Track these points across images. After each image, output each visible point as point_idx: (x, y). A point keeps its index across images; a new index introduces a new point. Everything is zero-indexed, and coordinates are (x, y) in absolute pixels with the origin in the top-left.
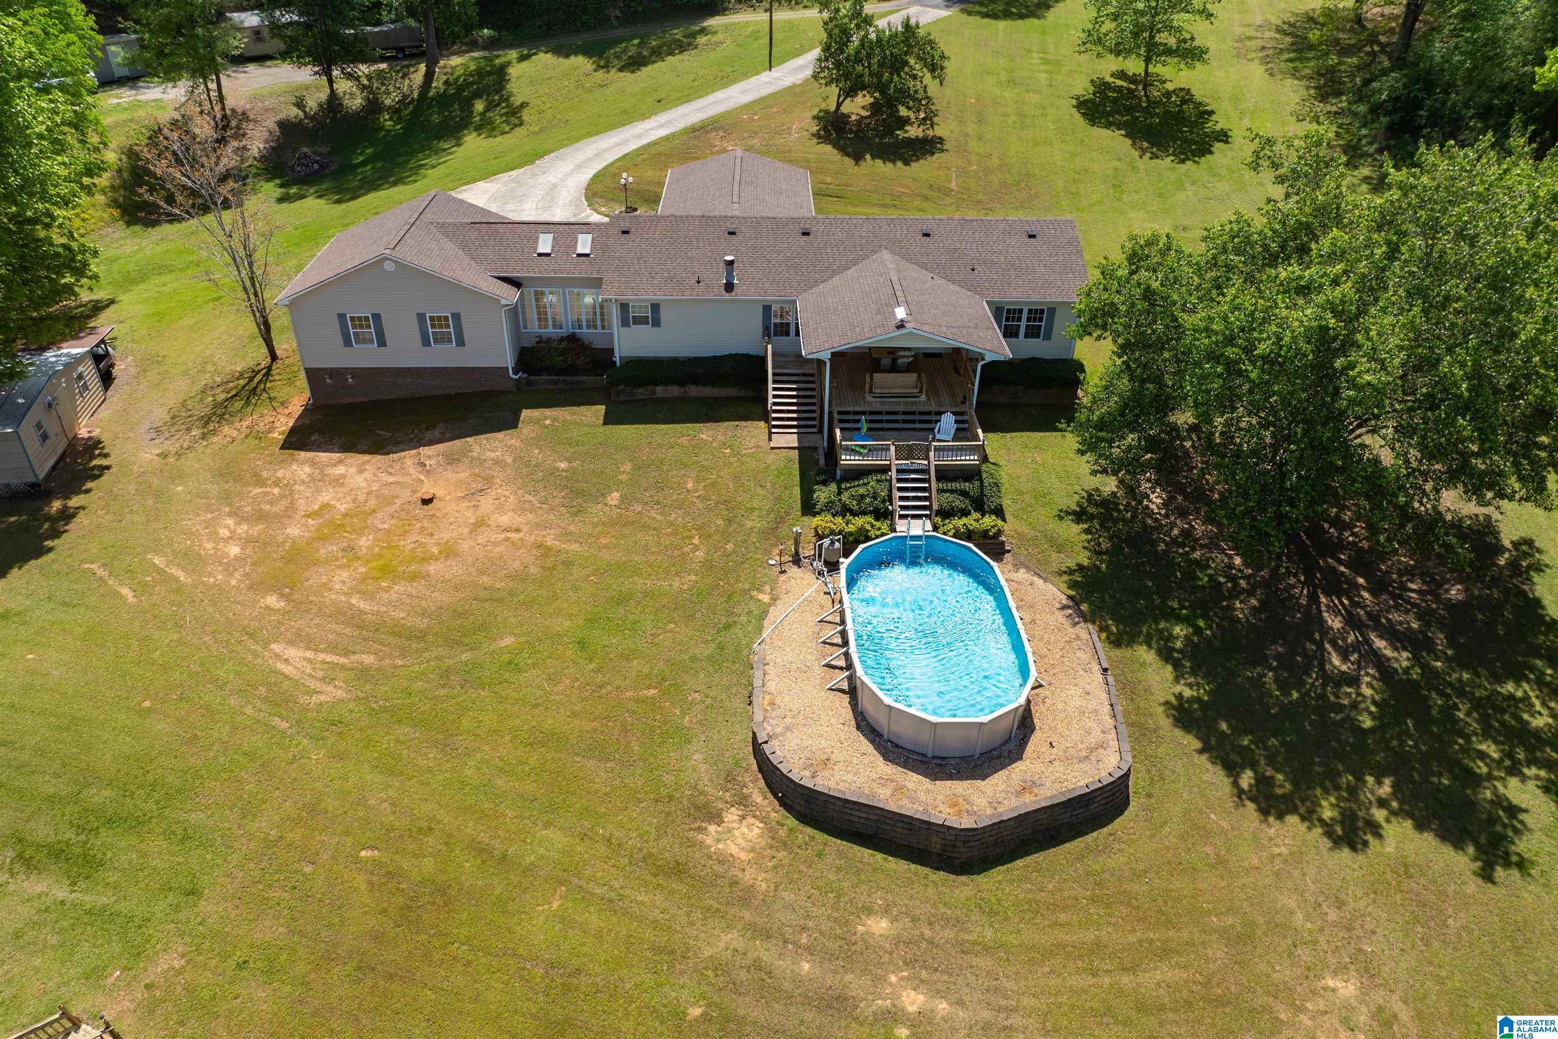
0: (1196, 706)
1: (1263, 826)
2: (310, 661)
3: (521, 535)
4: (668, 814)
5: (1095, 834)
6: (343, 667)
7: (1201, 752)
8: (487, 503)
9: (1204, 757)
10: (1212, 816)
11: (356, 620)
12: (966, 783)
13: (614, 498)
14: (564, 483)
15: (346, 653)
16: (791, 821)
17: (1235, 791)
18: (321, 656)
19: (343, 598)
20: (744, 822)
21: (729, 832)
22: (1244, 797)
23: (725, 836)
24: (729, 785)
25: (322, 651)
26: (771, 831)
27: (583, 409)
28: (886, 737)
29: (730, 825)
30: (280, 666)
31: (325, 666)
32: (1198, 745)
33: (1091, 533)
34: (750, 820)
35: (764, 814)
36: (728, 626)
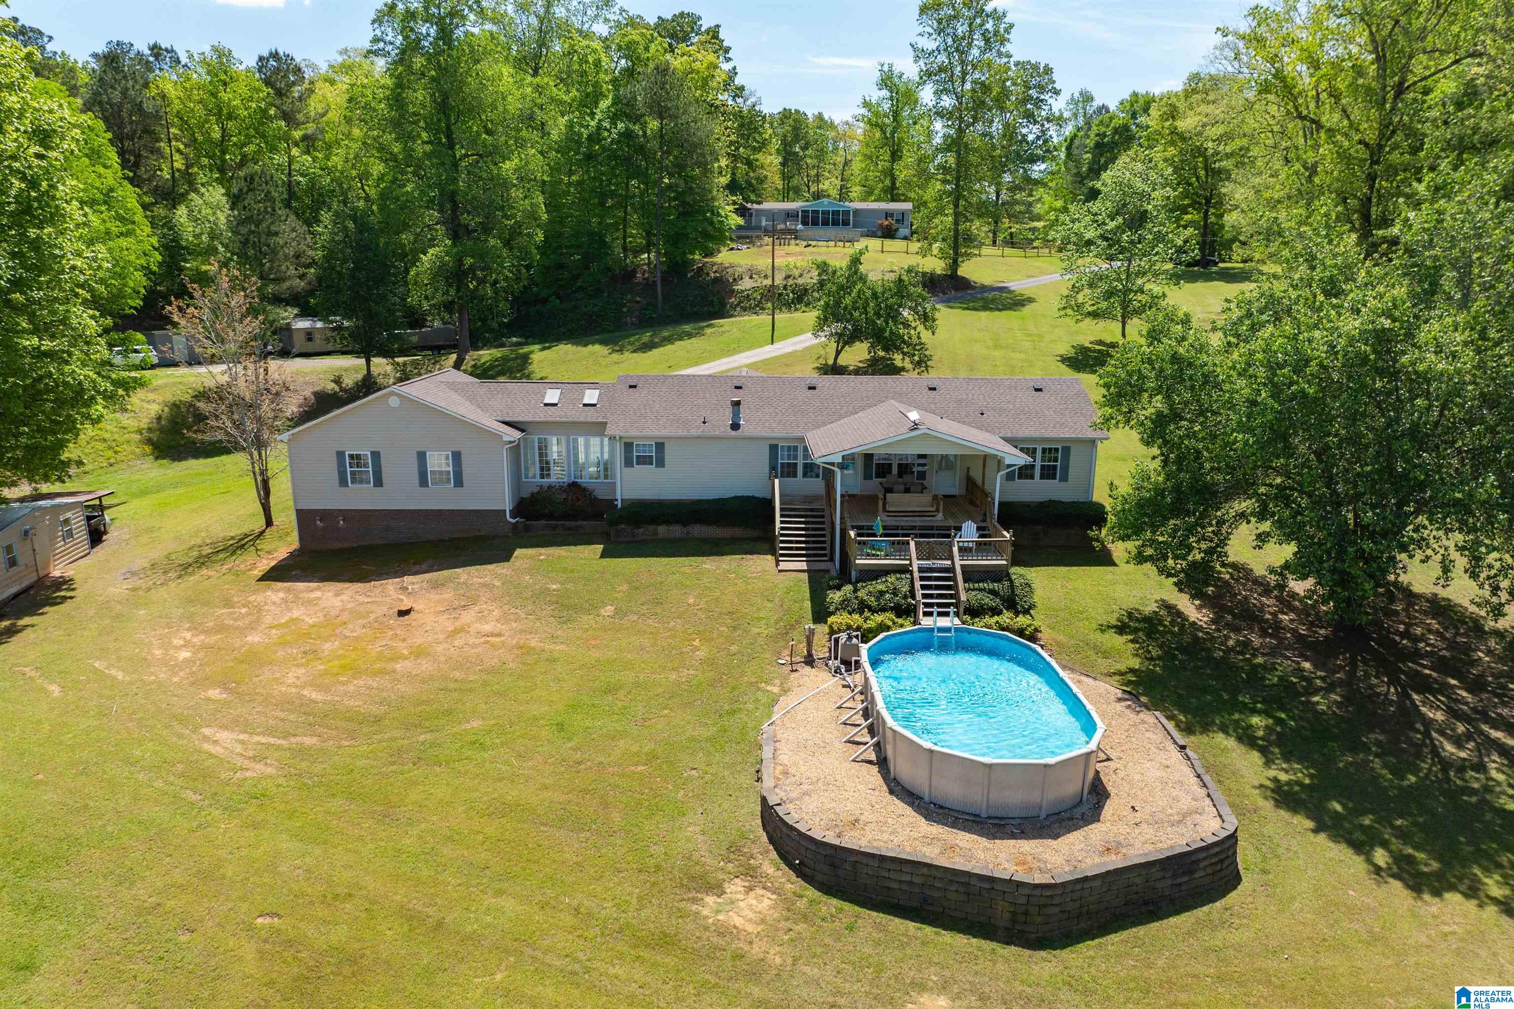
0: (1297, 788)
1: (1419, 903)
2: (242, 742)
3: (503, 639)
4: (654, 884)
5: (1206, 909)
6: (279, 748)
7: (1316, 831)
8: (468, 617)
9: (1322, 837)
10: (1351, 893)
11: (304, 707)
12: (1034, 843)
13: (609, 610)
14: (554, 599)
15: (286, 735)
16: (812, 893)
17: (1371, 868)
18: (257, 738)
19: (294, 690)
20: (752, 894)
21: (732, 903)
22: (1383, 874)
23: (728, 908)
24: (732, 856)
25: (258, 734)
26: (786, 903)
27: (580, 548)
28: (926, 799)
29: (734, 896)
30: (206, 746)
31: (259, 747)
32: (1310, 824)
33: (1137, 642)
34: (759, 891)
35: (777, 885)
36: (733, 712)
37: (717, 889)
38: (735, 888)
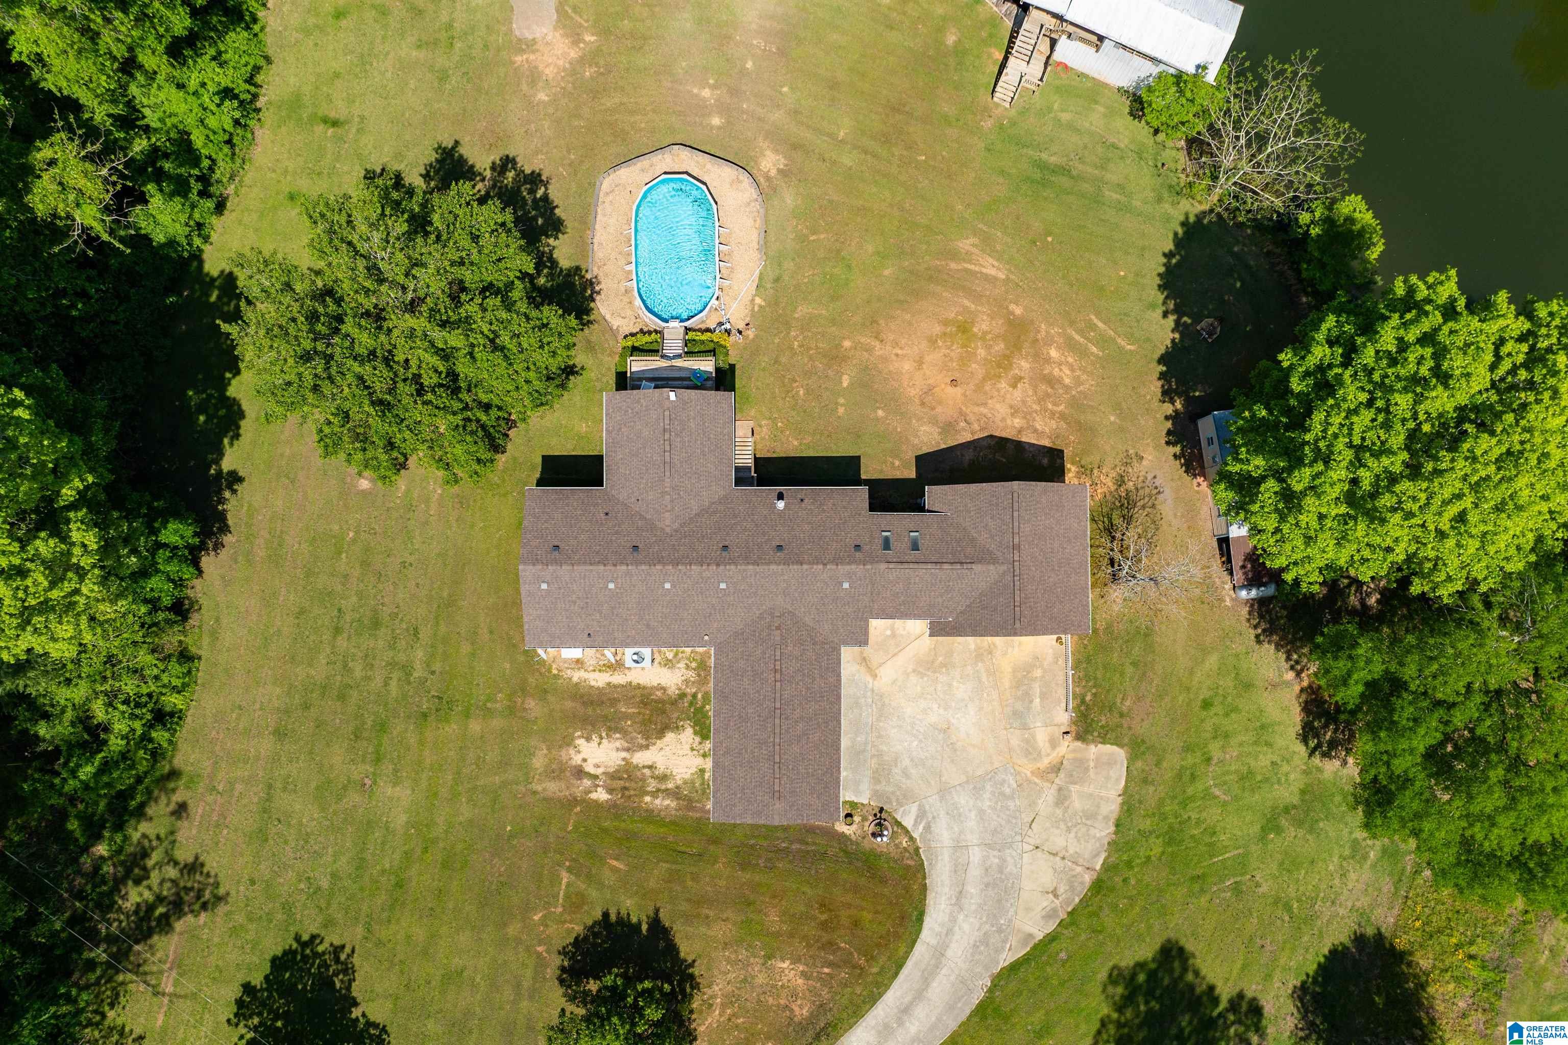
0: (550, 234)
1: (542, 167)
2: (982, 266)
3: (894, 352)
6: (965, 261)
7: (557, 207)
8: (919, 382)
9: (557, 204)
10: (563, 172)
11: (968, 293)
17: (548, 186)
19: (979, 309)
22: (545, 183)
25: (979, 273)
31: (973, 263)
32: (556, 211)
37: (779, 171)
38: (773, 173)
